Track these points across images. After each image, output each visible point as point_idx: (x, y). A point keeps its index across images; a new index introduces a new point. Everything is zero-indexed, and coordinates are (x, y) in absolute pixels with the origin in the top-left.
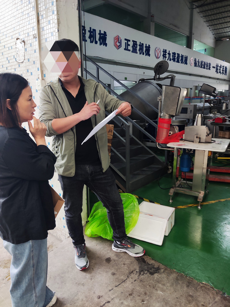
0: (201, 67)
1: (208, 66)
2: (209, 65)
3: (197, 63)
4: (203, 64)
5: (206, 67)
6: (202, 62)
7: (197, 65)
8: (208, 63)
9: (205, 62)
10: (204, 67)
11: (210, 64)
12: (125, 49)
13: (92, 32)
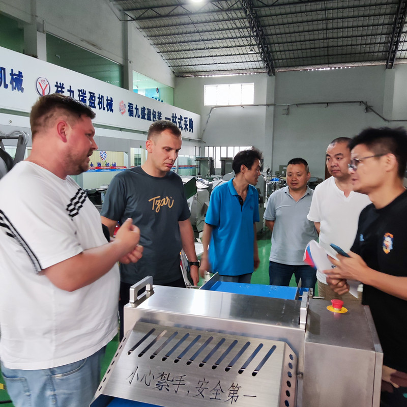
0: (143, 118)
1: (157, 117)
2: (157, 114)
3: (135, 111)
4: (146, 112)
5: (153, 117)
6: (143, 109)
7: (134, 114)
8: (155, 112)
9: (149, 110)
10: (148, 117)
11: (160, 114)
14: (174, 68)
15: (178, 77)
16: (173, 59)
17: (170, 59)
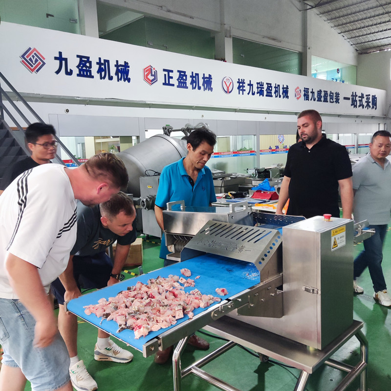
1: (334, 98)
3: (310, 95)
4: (323, 94)
5: (330, 99)
6: (320, 92)
7: (310, 98)
8: (333, 93)
10: (324, 99)
12: (164, 84)
13: (102, 64)
14: (357, 45)
15: (361, 54)
16: (355, 37)
17: (352, 38)
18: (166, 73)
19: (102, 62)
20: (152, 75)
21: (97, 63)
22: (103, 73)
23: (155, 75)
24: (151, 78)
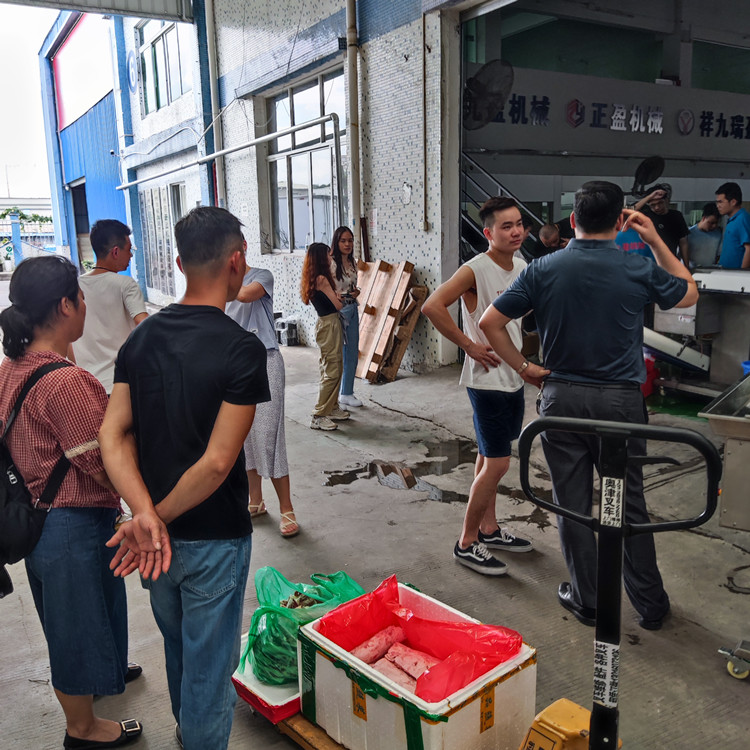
12: (591, 125)
13: (516, 102)
18: (596, 109)
19: (517, 99)
20: (578, 114)
21: (510, 102)
22: (516, 115)
23: (581, 114)
24: (576, 117)
